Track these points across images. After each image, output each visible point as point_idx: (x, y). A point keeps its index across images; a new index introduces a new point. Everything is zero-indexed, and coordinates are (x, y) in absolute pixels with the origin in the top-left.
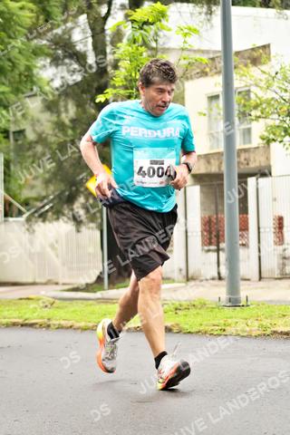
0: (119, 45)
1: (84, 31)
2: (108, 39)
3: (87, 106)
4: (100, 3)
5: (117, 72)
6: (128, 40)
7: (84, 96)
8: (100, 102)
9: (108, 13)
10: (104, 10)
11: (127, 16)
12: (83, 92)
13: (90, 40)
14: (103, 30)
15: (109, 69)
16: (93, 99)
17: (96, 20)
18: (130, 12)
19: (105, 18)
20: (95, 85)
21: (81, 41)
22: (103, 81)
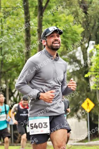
0: (92, 57)
1: (80, 53)
2: (88, 55)
3: (81, 78)
4: (85, 43)
5: (92, 67)
6: (96, 55)
7: (80, 75)
8: (86, 77)
9: (88, 46)
10: (86, 45)
11: (95, 47)
12: (80, 73)
13: (82, 56)
14: (86, 52)
15: (89, 65)
16: (84, 76)
17: (84, 49)
18: (96, 46)
19: (87, 48)
20: (84, 71)
21: (79, 56)
22: (87, 69)
